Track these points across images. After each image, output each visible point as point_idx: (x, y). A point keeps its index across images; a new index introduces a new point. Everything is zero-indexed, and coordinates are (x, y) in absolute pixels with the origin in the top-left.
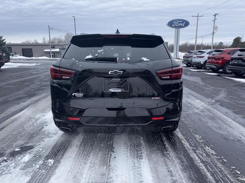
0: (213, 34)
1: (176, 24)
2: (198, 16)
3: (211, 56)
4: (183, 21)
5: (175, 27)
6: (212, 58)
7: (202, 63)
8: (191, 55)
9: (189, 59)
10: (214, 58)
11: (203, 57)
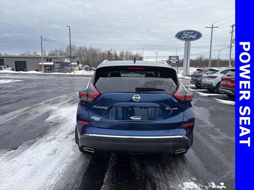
0: (231, 48)
1: (186, 36)
2: (212, 27)
3: (226, 76)
4: (195, 33)
5: (185, 39)
6: (227, 80)
7: (214, 85)
8: (200, 74)
9: (198, 79)
10: (229, 80)
11: (215, 77)
